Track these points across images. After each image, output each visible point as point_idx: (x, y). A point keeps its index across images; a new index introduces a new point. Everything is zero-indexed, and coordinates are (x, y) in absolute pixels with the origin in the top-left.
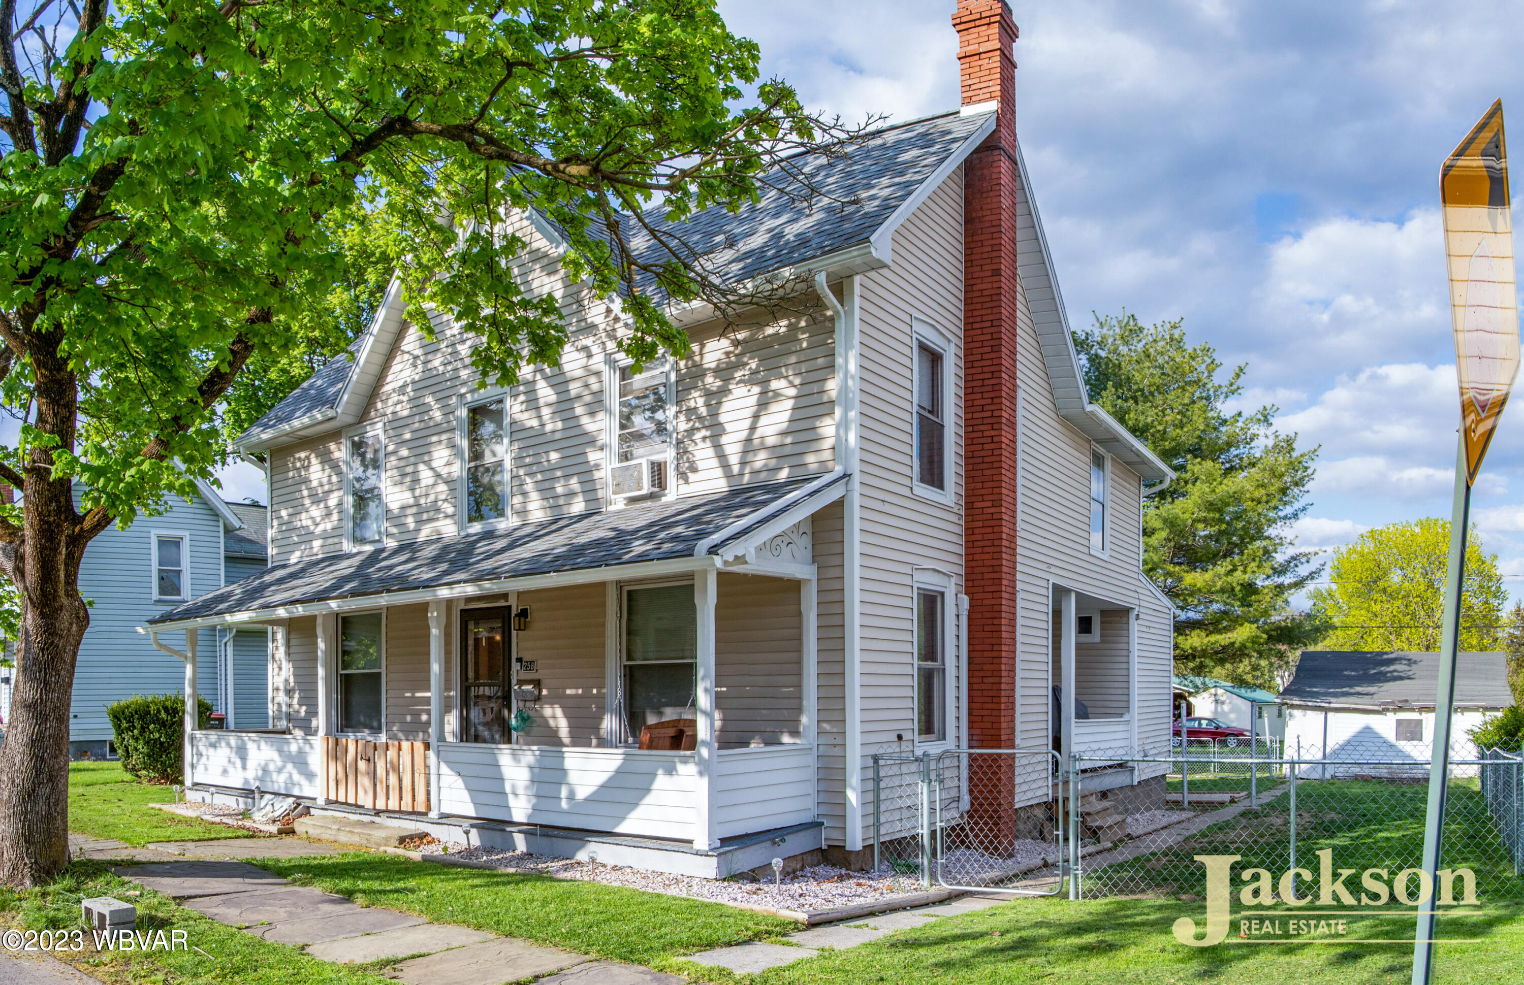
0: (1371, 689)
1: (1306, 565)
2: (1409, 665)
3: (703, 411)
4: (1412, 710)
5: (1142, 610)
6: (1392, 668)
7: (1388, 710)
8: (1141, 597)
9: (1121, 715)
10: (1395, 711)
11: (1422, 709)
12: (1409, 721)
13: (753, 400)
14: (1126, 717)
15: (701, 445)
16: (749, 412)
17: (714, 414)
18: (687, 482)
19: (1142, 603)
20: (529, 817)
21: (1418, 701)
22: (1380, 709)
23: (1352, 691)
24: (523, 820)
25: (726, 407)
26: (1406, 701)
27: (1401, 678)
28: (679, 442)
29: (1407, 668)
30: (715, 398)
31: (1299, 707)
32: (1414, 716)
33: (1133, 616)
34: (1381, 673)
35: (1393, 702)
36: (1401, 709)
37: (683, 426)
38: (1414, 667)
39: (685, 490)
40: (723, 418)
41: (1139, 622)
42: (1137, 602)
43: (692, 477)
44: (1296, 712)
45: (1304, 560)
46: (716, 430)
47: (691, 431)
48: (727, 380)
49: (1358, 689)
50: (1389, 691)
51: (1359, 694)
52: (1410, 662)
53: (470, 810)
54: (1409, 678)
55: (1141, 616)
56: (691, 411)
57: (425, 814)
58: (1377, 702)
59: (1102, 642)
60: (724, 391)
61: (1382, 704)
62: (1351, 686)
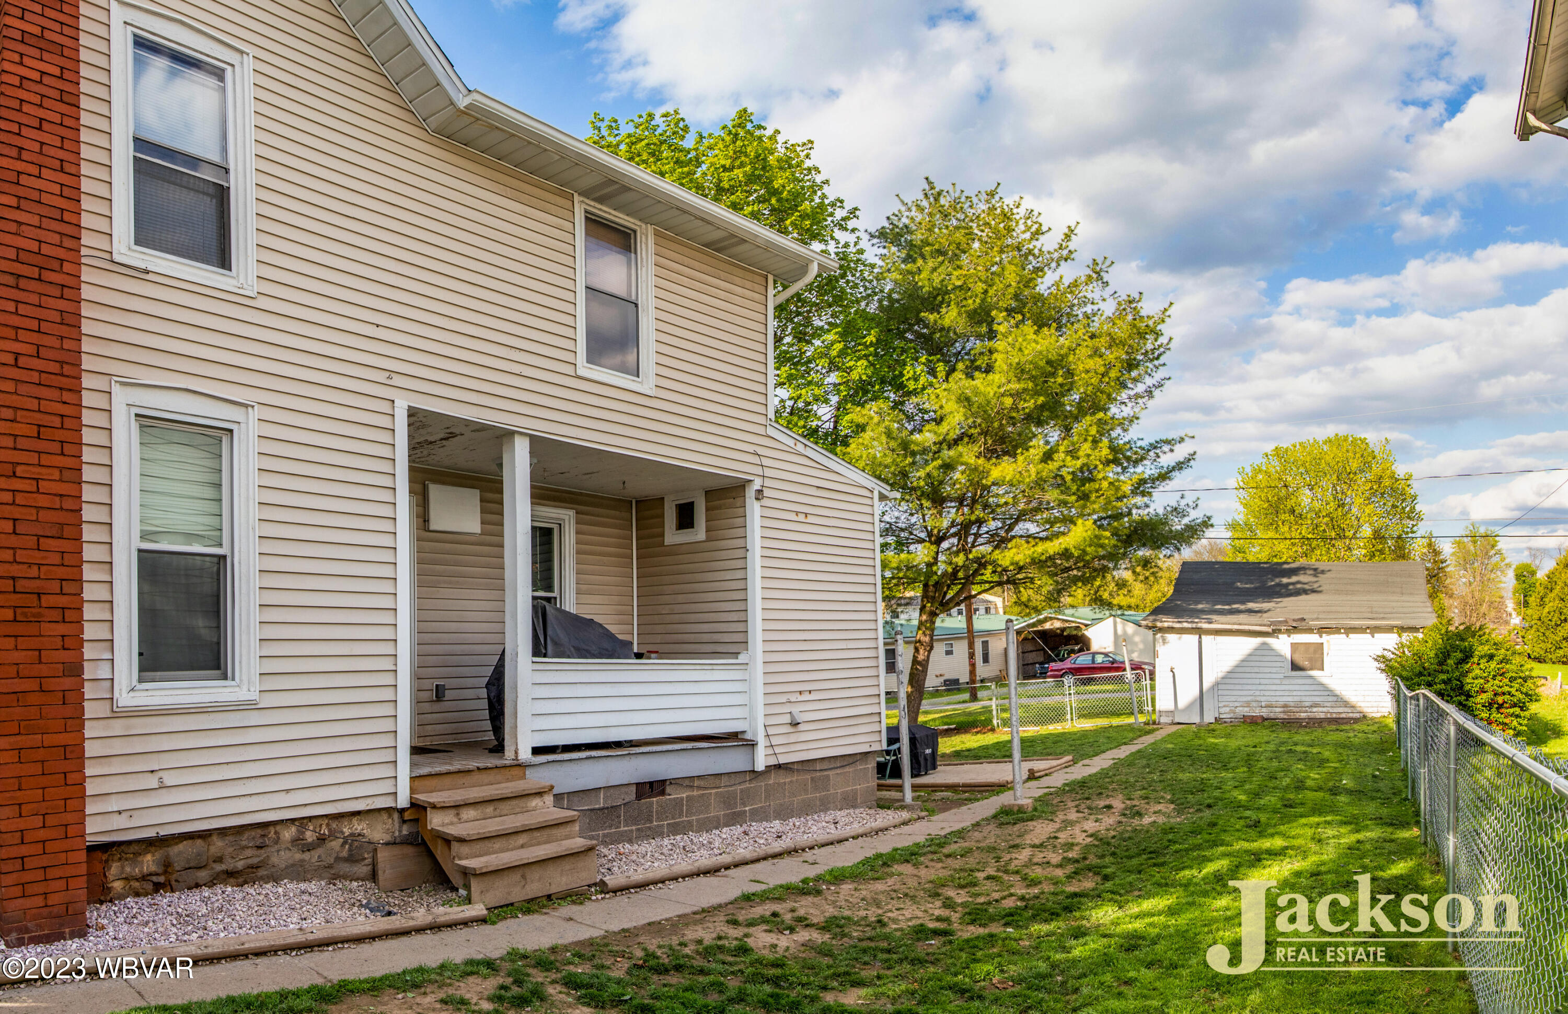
0: (1265, 606)
1: (1169, 455)
2: (1315, 576)
4: (1310, 630)
5: (768, 483)
7: (1280, 631)
8: (766, 462)
9: (736, 654)
10: (1288, 632)
11: (1322, 630)
12: (1307, 645)
14: (742, 658)
19: (768, 472)
21: (1317, 619)
22: (1269, 630)
23: (1242, 607)
26: (1303, 620)
29: (1315, 579)
31: (1171, 630)
32: (1313, 638)
33: (750, 493)
34: (1280, 586)
35: (1286, 622)
36: (1296, 630)
38: (1321, 578)
41: (765, 502)
42: (759, 471)
44: (1171, 637)
45: (1166, 448)
49: (1251, 605)
50: (1286, 607)
51: (1250, 611)
55: (767, 492)
58: (1266, 621)
59: (708, 539)
61: (1272, 623)
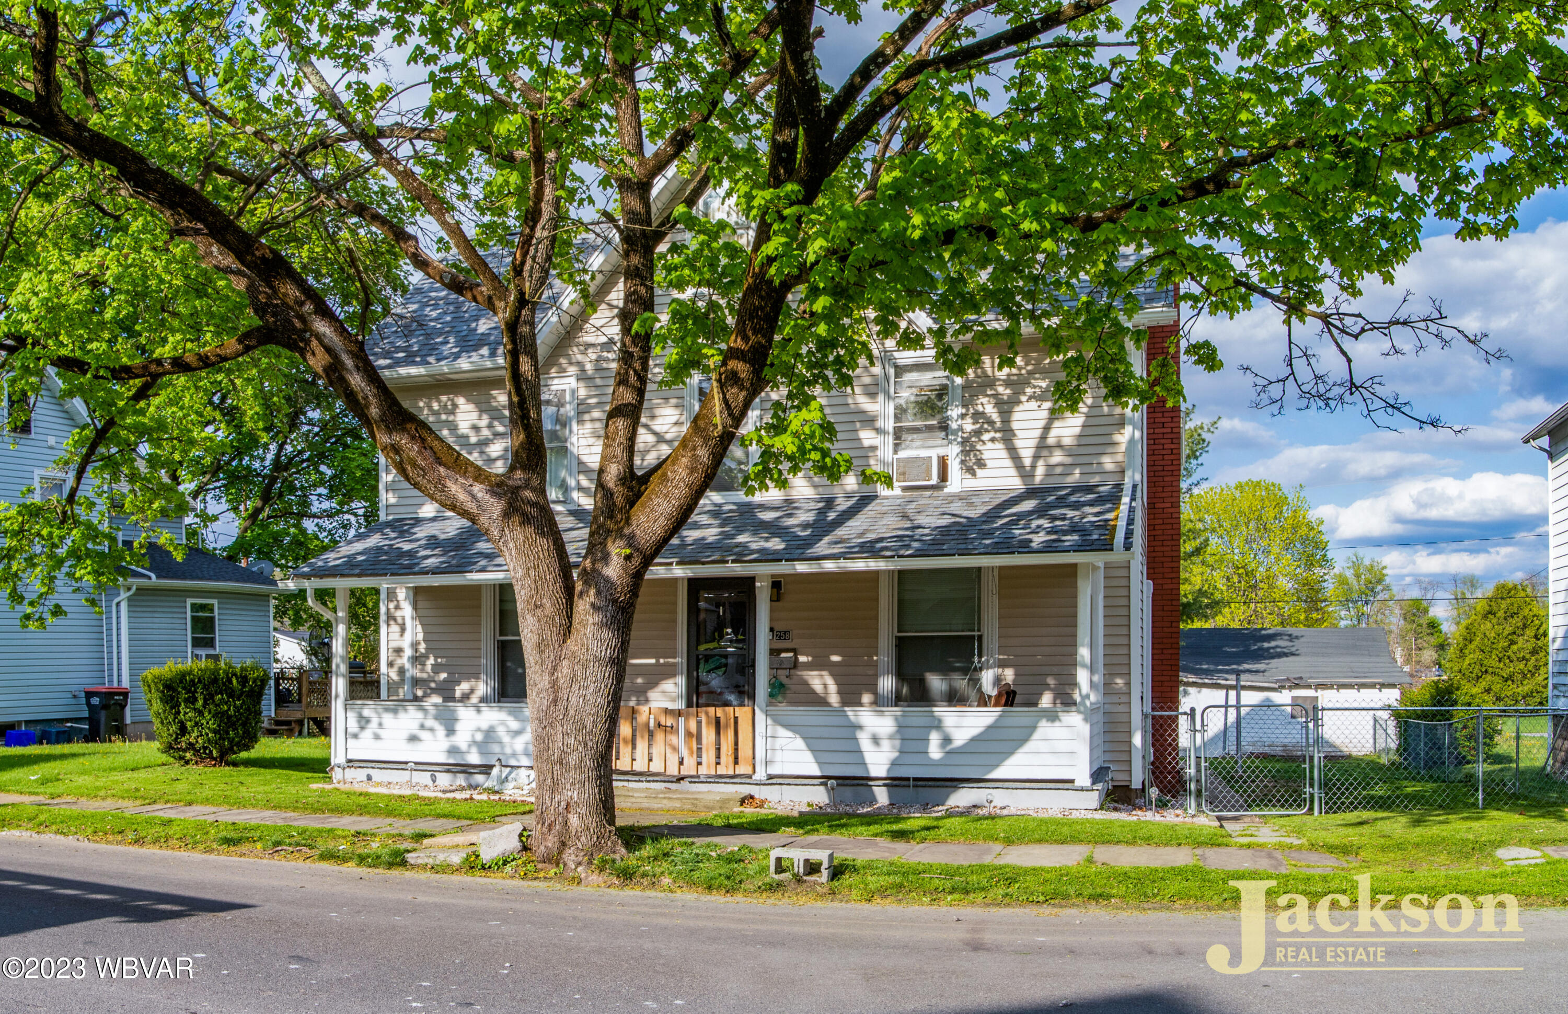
2: (1290, 641)
3: (995, 417)
4: (1308, 686)
6: (1273, 644)
7: (1283, 687)
10: (1290, 688)
11: (1318, 686)
12: (1305, 698)
13: (1045, 414)
15: (990, 445)
16: (1042, 424)
17: (1006, 421)
18: (974, 474)
20: (889, 771)
21: (1312, 678)
22: (1274, 685)
23: (1242, 668)
24: (883, 774)
25: (1016, 416)
26: (1301, 678)
27: (1286, 655)
28: (965, 442)
29: (1290, 644)
30: (1006, 407)
31: (1194, 684)
32: (1310, 693)
34: (1260, 649)
35: (1288, 679)
36: (1297, 686)
37: (969, 426)
38: (1296, 642)
39: (971, 484)
40: (1015, 425)
43: (980, 472)
44: (1192, 690)
46: (1007, 436)
47: (978, 433)
48: (1018, 392)
50: (1279, 667)
51: (1247, 671)
52: (1291, 637)
53: (814, 770)
54: (1293, 654)
56: (977, 416)
57: (750, 777)
58: (1269, 679)
60: (1014, 401)
61: (1275, 681)
62: (1238, 664)
